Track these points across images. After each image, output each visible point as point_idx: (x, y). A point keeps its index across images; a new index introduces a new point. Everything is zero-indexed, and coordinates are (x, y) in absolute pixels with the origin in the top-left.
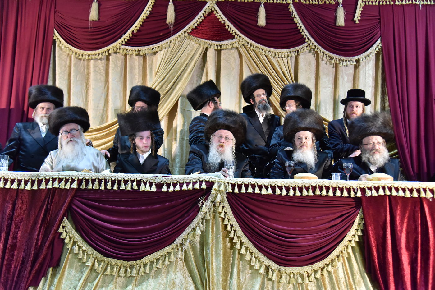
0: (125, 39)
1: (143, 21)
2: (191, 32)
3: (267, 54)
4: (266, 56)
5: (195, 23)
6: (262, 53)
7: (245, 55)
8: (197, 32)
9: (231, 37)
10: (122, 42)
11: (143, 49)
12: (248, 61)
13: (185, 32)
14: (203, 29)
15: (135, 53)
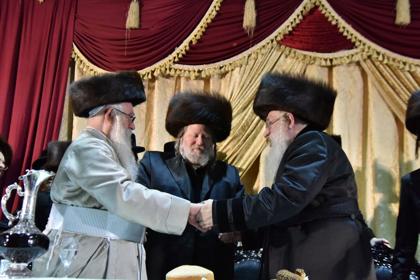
0: (178, 54)
1: (206, 26)
2: (282, 40)
3: (413, 70)
4: (412, 74)
5: (288, 27)
6: (404, 69)
7: (372, 74)
8: (291, 39)
9: (349, 45)
10: (175, 58)
11: (206, 69)
12: (377, 84)
13: (272, 41)
14: (302, 34)
15: (193, 75)
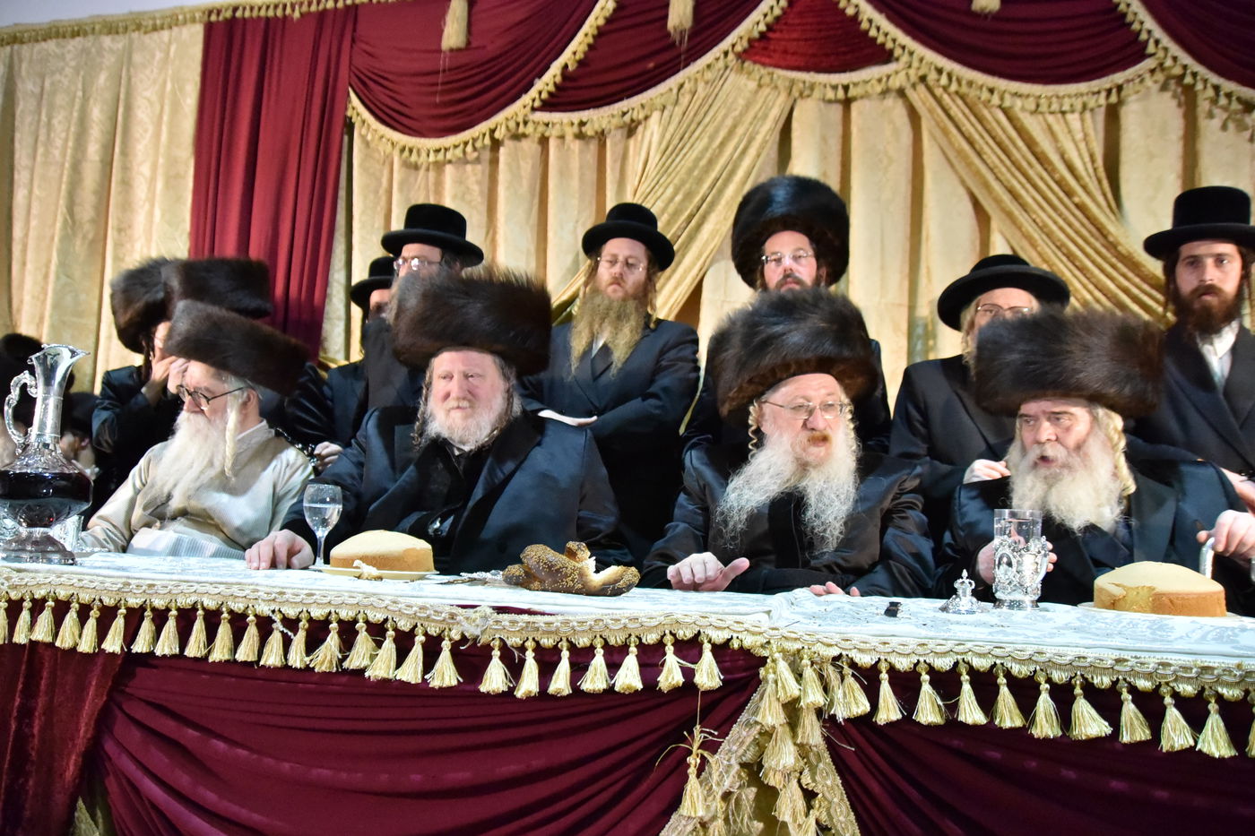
0: (540, 93)
1: (595, 32)
2: (745, 51)
3: (1007, 103)
4: (1006, 111)
5: (758, 23)
6: (989, 101)
7: (928, 115)
8: (765, 49)
9: (882, 55)
10: (534, 100)
11: (595, 118)
12: (938, 134)
13: (726, 54)
14: (787, 36)
15: (570, 132)
